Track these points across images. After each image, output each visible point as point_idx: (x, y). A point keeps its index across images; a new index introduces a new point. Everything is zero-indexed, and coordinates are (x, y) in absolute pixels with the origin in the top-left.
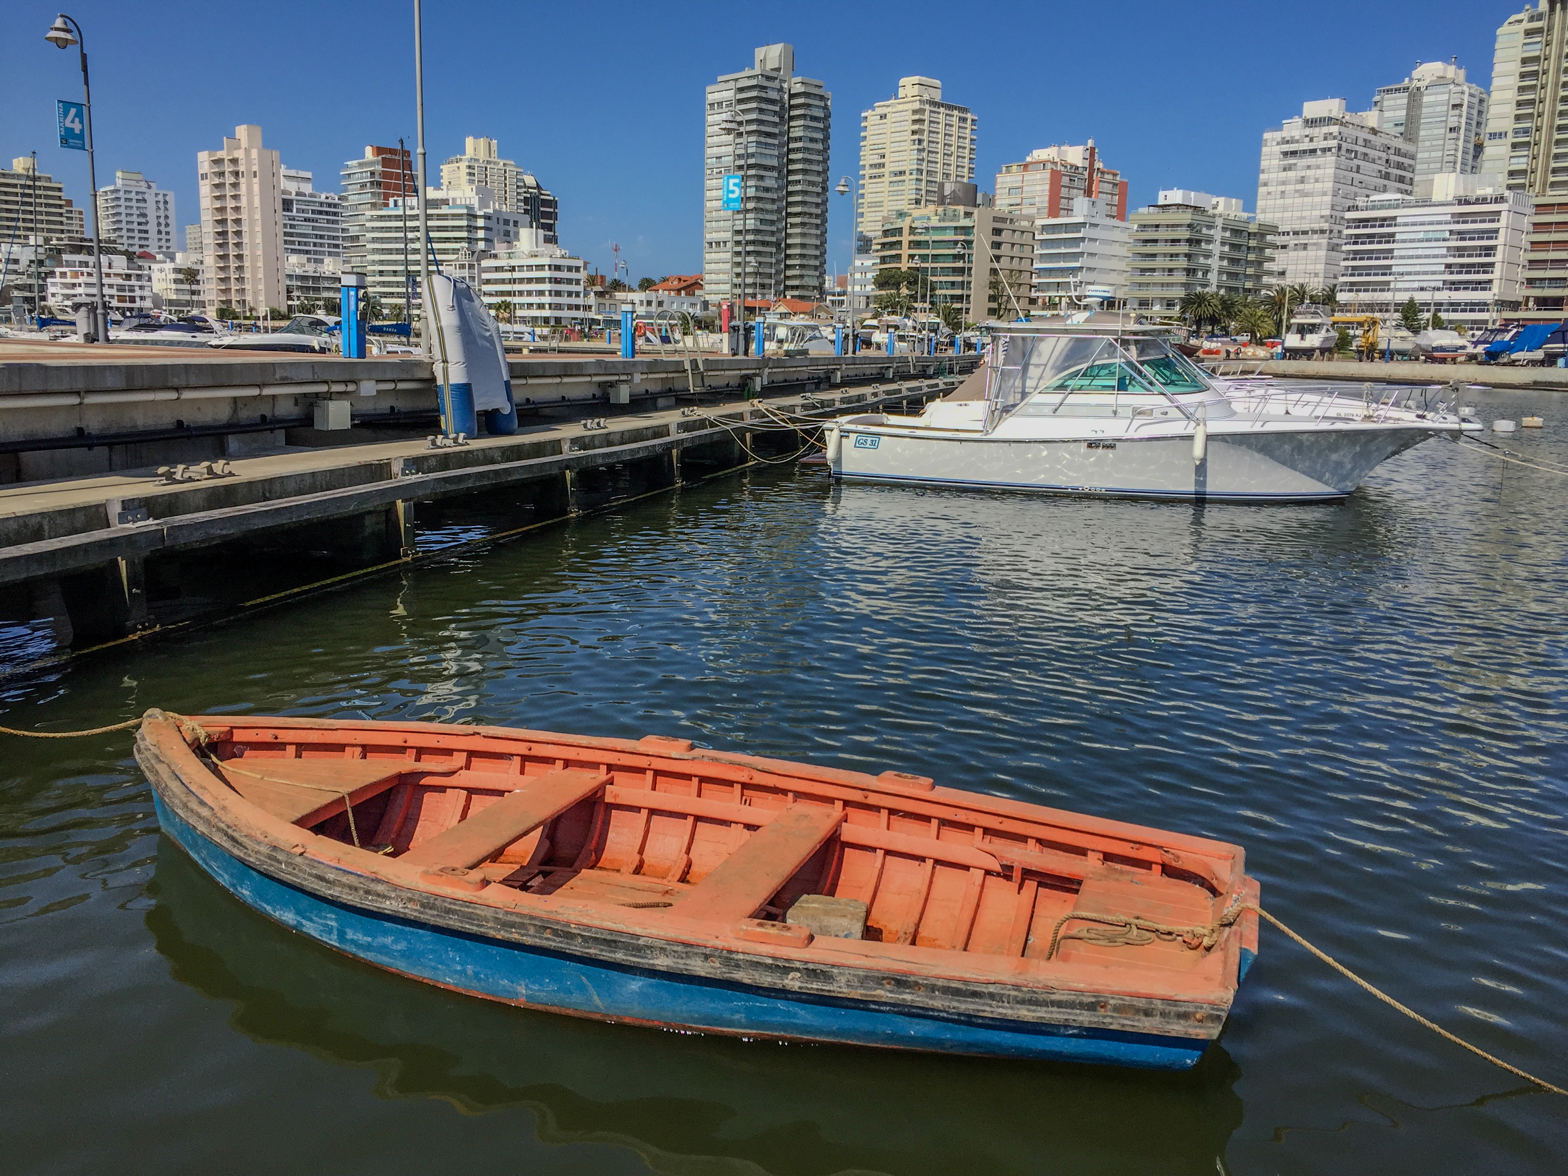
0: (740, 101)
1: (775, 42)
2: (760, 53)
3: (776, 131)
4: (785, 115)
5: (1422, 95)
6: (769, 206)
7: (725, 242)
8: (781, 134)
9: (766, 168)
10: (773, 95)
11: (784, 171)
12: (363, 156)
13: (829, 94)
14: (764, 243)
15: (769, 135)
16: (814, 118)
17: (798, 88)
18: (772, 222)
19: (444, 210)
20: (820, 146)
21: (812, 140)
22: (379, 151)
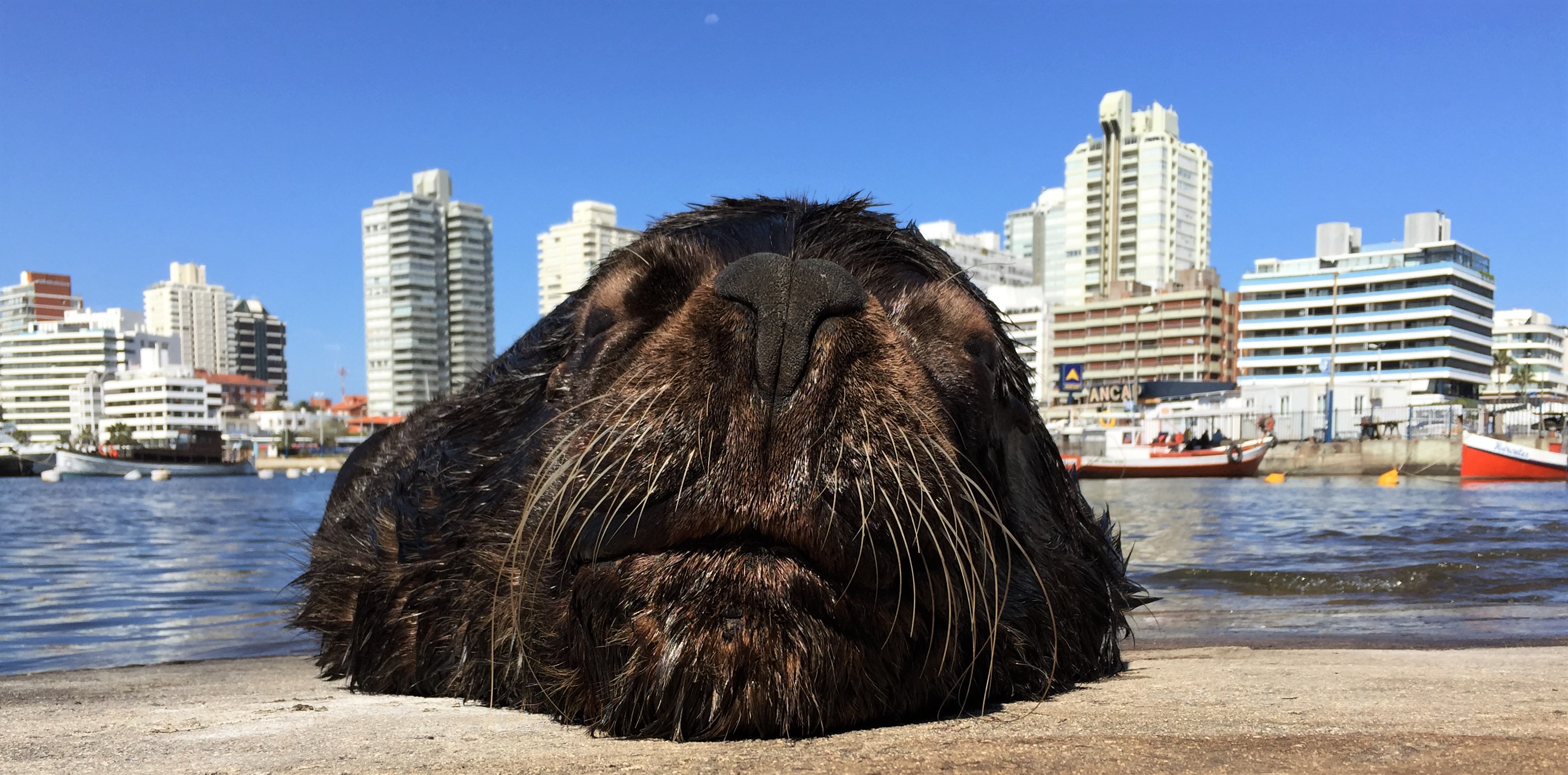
0: (395, 224)
1: (432, 167)
2: (417, 178)
3: (432, 252)
4: (441, 238)
5: (1044, 219)
6: (428, 325)
7: (386, 362)
8: (438, 255)
9: (424, 288)
10: (427, 218)
11: (442, 291)
12: (18, 281)
13: (489, 218)
14: (425, 362)
15: (423, 256)
16: (472, 241)
17: (455, 212)
18: (432, 341)
19: (83, 333)
20: (481, 268)
21: (472, 262)
22: (34, 276)
